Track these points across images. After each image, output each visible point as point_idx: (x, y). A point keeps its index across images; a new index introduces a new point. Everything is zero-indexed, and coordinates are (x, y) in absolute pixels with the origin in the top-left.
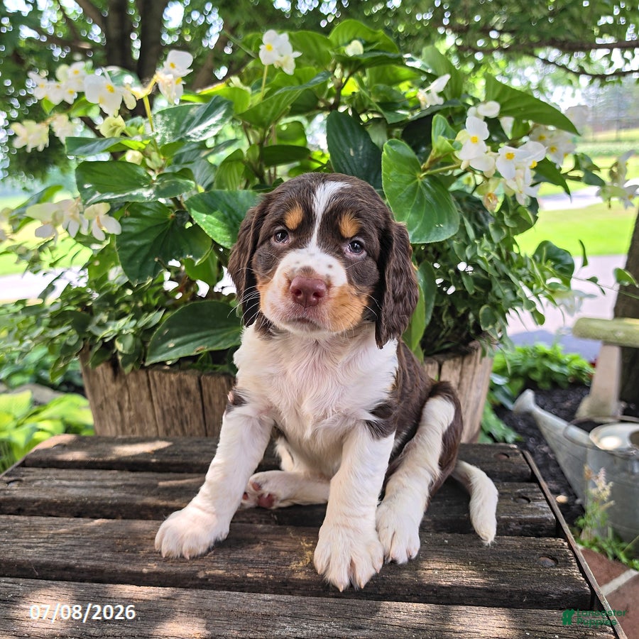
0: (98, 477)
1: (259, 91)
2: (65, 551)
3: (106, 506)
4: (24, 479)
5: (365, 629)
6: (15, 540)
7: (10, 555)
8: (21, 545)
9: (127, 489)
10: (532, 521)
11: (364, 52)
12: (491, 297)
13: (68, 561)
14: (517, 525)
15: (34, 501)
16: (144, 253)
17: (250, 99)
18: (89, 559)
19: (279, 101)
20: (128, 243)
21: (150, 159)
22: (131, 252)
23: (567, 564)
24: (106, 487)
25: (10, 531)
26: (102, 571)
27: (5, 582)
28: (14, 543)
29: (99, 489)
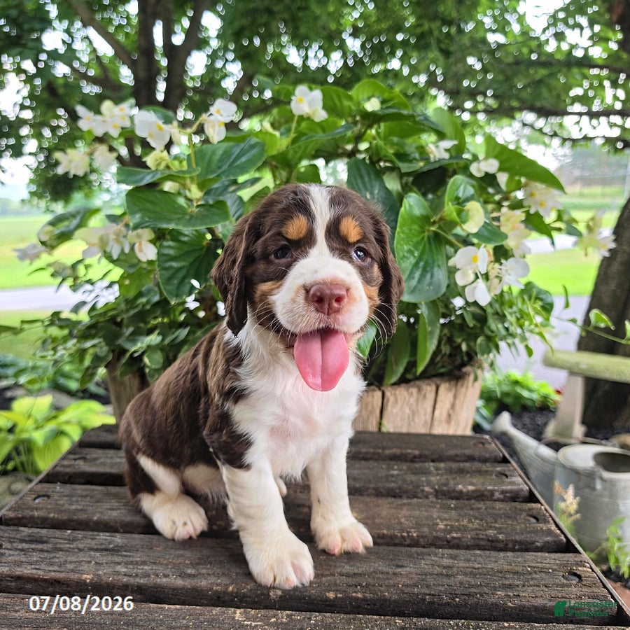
1: (288, 136)
6: (99, 504)
11: (382, 108)
16: (181, 275)
17: (279, 142)
19: (306, 148)
20: (168, 264)
21: (190, 190)
22: (170, 272)
23: (546, 521)
25: (91, 497)
28: (98, 506)
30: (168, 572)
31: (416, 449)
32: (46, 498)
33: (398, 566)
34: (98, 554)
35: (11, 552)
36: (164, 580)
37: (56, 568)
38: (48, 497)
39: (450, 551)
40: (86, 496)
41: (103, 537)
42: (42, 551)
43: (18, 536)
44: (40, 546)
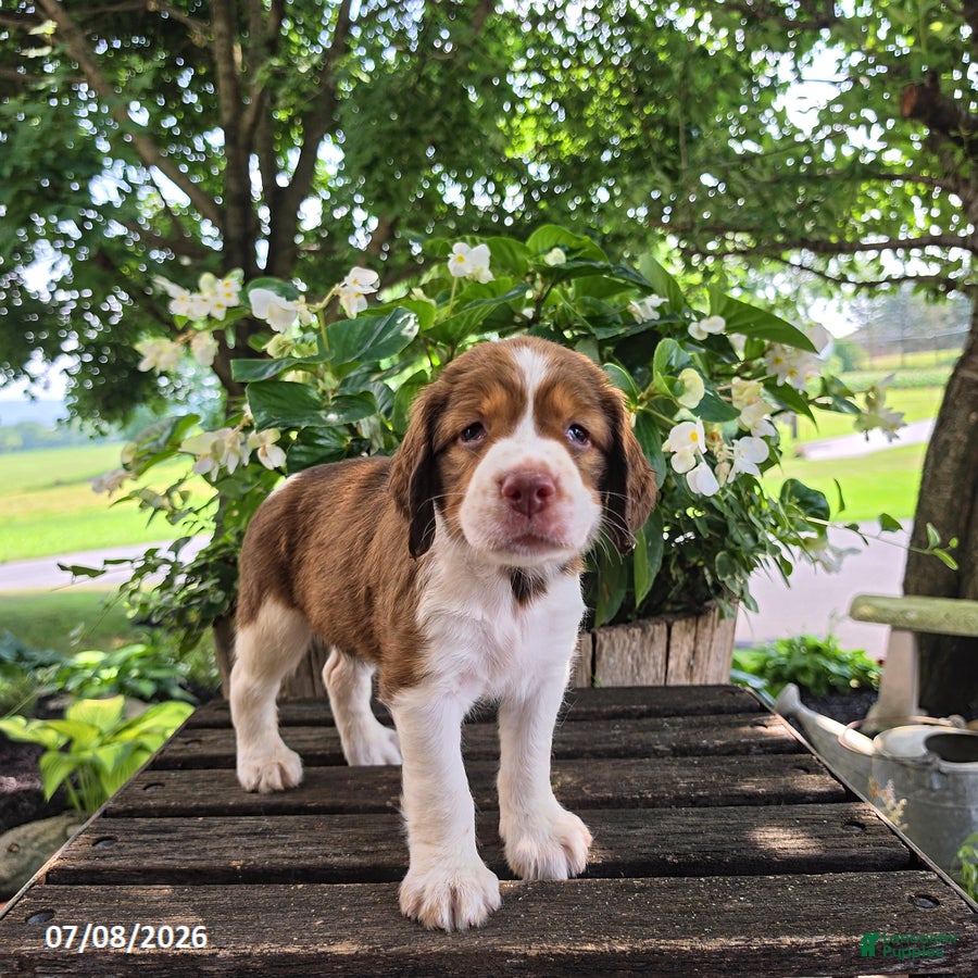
1: (447, 305)
3: (316, 756)
4: (201, 739)
6: (232, 788)
11: (567, 261)
12: (727, 542)
17: (436, 313)
19: (471, 317)
21: (323, 379)
24: (305, 741)
30: (338, 851)
31: (643, 704)
32: (159, 787)
33: (630, 828)
34: (244, 839)
35: (131, 845)
36: (336, 859)
37: (195, 857)
38: (162, 785)
39: (696, 809)
40: (213, 781)
41: (247, 822)
42: (170, 840)
43: (136, 828)
44: (167, 836)
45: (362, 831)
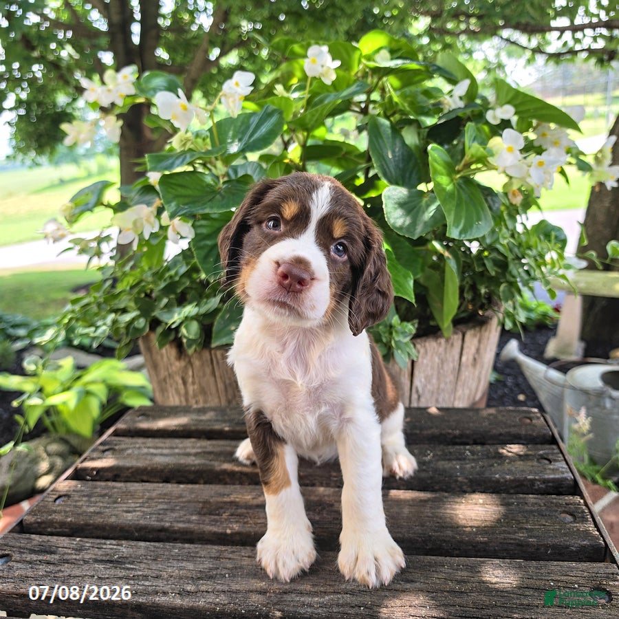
0: (180, 446)
2: (159, 514)
3: (190, 472)
4: (117, 447)
5: (416, 582)
6: (115, 505)
7: (113, 519)
8: (121, 509)
9: (206, 455)
10: (554, 480)
13: (163, 524)
14: (541, 484)
15: (128, 469)
18: (181, 522)
20: (203, 243)
22: (206, 251)
23: (584, 520)
24: (188, 455)
25: (110, 497)
26: (192, 532)
27: (110, 544)
28: (115, 508)
29: (182, 456)
32: (66, 499)
34: (101, 567)
35: (19, 565)
36: (163, 598)
38: (69, 497)
40: (105, 495)
42: (49, 563)
43: (29, 546)
44: (48, 557)
45: (190, 566)
